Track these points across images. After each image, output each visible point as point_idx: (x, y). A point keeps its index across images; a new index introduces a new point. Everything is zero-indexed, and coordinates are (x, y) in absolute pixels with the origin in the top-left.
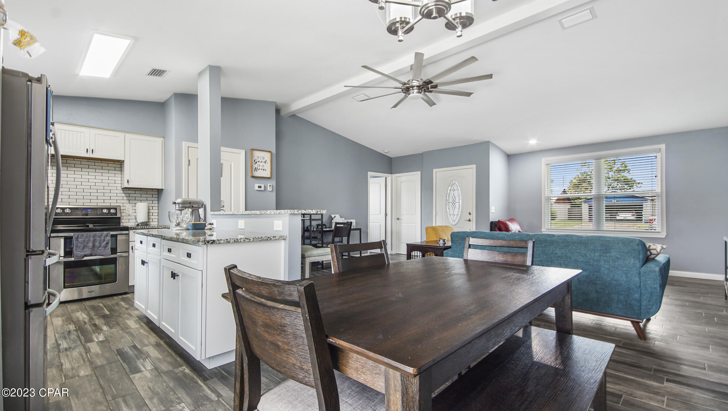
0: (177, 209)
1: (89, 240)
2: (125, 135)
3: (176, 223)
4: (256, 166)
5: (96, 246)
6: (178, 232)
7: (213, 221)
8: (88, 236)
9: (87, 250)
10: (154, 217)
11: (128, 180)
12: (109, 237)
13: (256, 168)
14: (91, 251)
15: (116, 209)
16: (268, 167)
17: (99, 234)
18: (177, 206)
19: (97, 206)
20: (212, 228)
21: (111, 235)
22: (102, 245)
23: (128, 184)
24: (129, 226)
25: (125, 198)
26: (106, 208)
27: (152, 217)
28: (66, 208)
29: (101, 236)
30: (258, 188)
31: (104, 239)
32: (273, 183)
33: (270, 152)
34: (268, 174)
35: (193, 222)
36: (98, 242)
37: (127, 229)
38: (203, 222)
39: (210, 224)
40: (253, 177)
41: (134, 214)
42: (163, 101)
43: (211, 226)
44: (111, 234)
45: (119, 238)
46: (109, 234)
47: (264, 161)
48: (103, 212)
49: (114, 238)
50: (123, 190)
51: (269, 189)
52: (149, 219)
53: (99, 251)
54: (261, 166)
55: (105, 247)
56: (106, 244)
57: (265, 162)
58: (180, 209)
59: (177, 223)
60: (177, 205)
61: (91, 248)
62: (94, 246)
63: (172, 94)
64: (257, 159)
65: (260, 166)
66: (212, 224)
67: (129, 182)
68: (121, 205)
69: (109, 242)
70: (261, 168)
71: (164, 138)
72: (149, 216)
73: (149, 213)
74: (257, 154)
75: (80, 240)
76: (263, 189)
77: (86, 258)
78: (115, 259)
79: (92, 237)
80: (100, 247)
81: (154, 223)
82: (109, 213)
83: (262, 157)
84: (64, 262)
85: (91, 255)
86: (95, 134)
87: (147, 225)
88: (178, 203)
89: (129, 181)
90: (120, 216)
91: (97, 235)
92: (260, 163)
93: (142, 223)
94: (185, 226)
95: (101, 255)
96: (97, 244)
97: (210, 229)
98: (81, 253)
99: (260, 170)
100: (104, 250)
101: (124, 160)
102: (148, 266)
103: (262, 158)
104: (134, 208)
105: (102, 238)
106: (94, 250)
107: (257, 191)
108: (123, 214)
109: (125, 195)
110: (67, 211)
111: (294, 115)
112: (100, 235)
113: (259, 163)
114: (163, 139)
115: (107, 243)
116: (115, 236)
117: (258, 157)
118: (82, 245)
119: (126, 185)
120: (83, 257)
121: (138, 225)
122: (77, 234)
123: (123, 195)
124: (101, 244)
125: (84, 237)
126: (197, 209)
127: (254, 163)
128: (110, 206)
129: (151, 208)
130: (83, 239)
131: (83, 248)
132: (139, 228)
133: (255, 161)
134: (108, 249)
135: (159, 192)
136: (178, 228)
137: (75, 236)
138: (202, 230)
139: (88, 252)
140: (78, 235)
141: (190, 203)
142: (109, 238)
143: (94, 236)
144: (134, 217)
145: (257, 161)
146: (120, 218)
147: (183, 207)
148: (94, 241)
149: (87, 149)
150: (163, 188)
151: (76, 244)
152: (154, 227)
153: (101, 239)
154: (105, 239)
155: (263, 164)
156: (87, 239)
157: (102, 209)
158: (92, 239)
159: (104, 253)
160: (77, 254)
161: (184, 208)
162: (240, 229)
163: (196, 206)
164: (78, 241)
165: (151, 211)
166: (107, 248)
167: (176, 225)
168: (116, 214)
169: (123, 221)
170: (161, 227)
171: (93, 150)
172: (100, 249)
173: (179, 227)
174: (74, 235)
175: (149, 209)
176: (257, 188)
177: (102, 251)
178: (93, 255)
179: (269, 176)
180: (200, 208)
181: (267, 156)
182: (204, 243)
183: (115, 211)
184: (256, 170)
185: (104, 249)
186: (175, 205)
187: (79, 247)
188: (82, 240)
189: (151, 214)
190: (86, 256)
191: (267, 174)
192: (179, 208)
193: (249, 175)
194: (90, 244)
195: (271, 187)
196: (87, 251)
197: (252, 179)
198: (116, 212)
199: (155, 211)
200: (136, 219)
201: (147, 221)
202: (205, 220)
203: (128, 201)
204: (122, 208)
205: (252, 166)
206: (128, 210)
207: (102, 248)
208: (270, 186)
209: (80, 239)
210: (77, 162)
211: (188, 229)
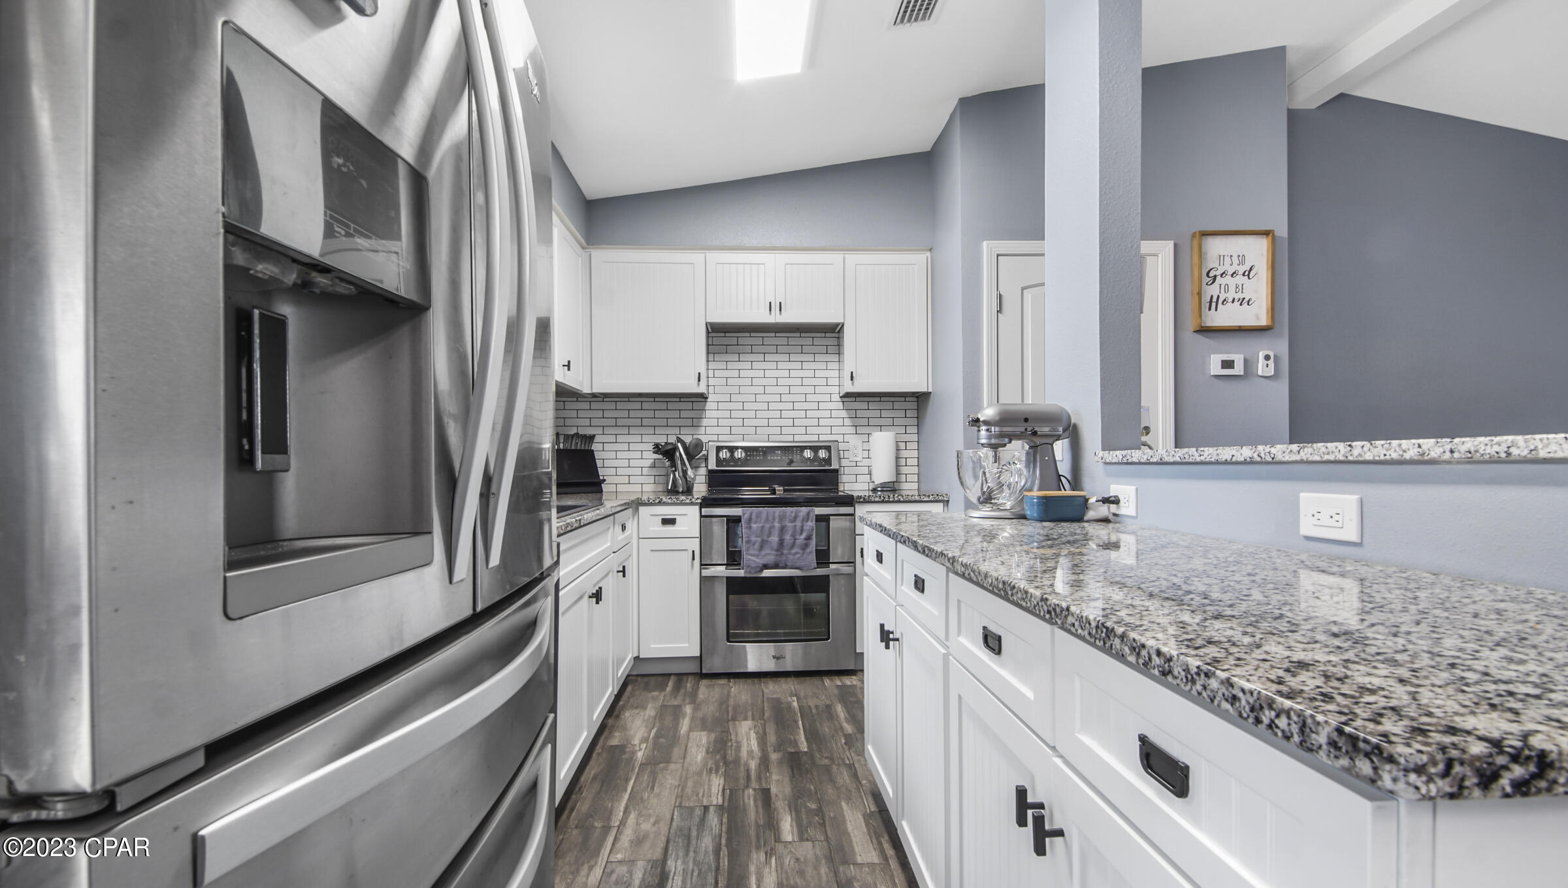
0: (983, 441)
1: (772, 527)
2: (844, 258)
3: (979, 494)
4: (1213, 290)
5: (785, 544)
6: (987, 524)
7: (1114, 490)
8: (771, 518)
9: (769, 552)
10: (911, 470)
11: (852, 373)
12: (812, 521)
13: (1214, 299)
14: (777, 555)
15: (828, 448)
16: (1259, 289)
17: (792, 512)
18: (983, 433)
19: (794, 442)
20: (1111, 517)
21: (816, 516)
22: (798, 542)
23: (853, 384)
24: (855, 494)
25: (847, 422)
26: (810, 448)
27: (904, 470)
28: (737, 448)
29: (796, 517)
30: (1223, 367)
31: (802, 527)
32: (1281, 346)
33: (1266, 233)
34: (1258, 317)
35: (1036, 493)
36: (790, 533)
37: (849, 501)
38: (1069, 493)
39: (1106, 501)
40: (1204, 331)
41: (866, 462)
42: (926, 146)
43: (1109, 509)
44: (817, 513)
45: (835, 523)
46: (811, 514)
47: (1241, 269)
48: (804, 457)
49: (824, 524)
50: (843, 402)
51: (1263, 368)
52: (898, 474)
53: (791, 557)
54: (1232, 289)
55: (805, 546)
56: (806, 539)
57: (1247, 274)
58: (993, 441)
59: (984, 493)
60: (984, 428)
61: (775, 547)
62: (781, 542)
63: (955, 103)
64: (1217, 266)
65: (1227, 289)
66: (1113, 502)
67: (854, 379)
68: (840, 438)
69: (812, 535)
70: (1231, 295)
71: (930, 250)
72: (898, 466)
73: (897, 458)
74: (1216, 247)
75: (754, 526)
76: (1238, 369)
77: (767, 573)
78: (826, 578)
79: (777, 520)
80: (793, 545)
81: (909, 487)
82: (816, 457)
83: (1235, 259)
84: (727, 578)
85: (776, 566)
86: (786, 264)
87: (894, 490)
88: (986, 423)
89: (854, 375)
90: (837, 467)
91: (788, 514)
92: (1229, 277)
93: (883, 485)
94: (1008, 505)
95: (796, 568)
96: (788, 537)
97: (1106, 520)
98: (757, 560)
99: (1229, 305)
100: (803, 553)
101: (843, 321)
102: (901, 653)
103: (1236, 261)
104: (866, 446)
105: (798, 524)
106: (782, 554)
107: (1216, 381)
108: (844, 462)
109: (848, 414)
110: (739, 454)
111: (1342, 96)
112: (793, 515)
113: (1228, 280)
114: (928, 254)
115: (808, 538)
116: (823, 519)
117: (1221, 258)
118: (759, 539)
119: (849, 388)
120: (761, 571)
121: (874, 490)
122: (748, 510)
123: (844, 414)
124: (795, 539)
125: (763, 520)
126: (1050, 441)
127: (1206, 280)
128: (819, 441)
129: (902, 446)
130: (761, 525)
131: (761, 548)
132: (876, 499)
133: (1211, 274)
134: (810, 553)
135: (920, 400)
136: (986, 511)
137: (746, 516)
138: (1075, 525)
139: (770, 559)
140: (751, 514)
141: (1026, 420)
142: (811, 524)
143: (782, 518)
144: (866, 470)
145: (1218, 273)
146: (836, 471)
147: (1001, 435)
148: (782, 530)
149: (770, 303)
150: (930, 390)
151: (748, 537)
152: (910, 498)
153: (795, 526)
154: (805, 527)
155: (1239, 279)
156: (767, 526)
157: (803, 448)
158: (777, 525)
159: (803, 564)
160: (749, 560)
161: (1006, 440)
162: (1308, 538)
163: (1046, 430)
164: (750, 527)
165: (904, 454)
166: (808, 550)
167: (979, 499)
168: (828, 461)
169: (844, 478)
170: (926, 499)
171: (780, 303)
172: (794, 551)
173: (987, 507)
174: (744, 514)
175: (898, 450)
176: (1215, 368)
177: (798, 558)
178: (780, 565)
179: (1263, 321)
180: (1058, 438)
181: (1256, 251)
182: (1445, 785)
183: (828, 454)
184: (1214, 305)
185: (801, 552)
186: (976, 428)
187: (754, 544)
188: (758, 527)
189: (903, 462)
190: (766, 567)
191: (1257, 315)
192: (989, 438)
193: (1190, 324)
194: (775, 539)
195: (1271, 363)
196: (768, 554)
197: (1198, 337)
198: (830, 457)
199: (911, 454)
200: (870, 474)
201: (895, 480)
202: (1076, 483)
203: (852, 430)
204: (842, 446)
205: (1199, 294)
206: (855, 451)
207: (799, 551)
208: (1267, 358)
209: (756, 523)
210: (755, 339)
211: (1024, 517)
